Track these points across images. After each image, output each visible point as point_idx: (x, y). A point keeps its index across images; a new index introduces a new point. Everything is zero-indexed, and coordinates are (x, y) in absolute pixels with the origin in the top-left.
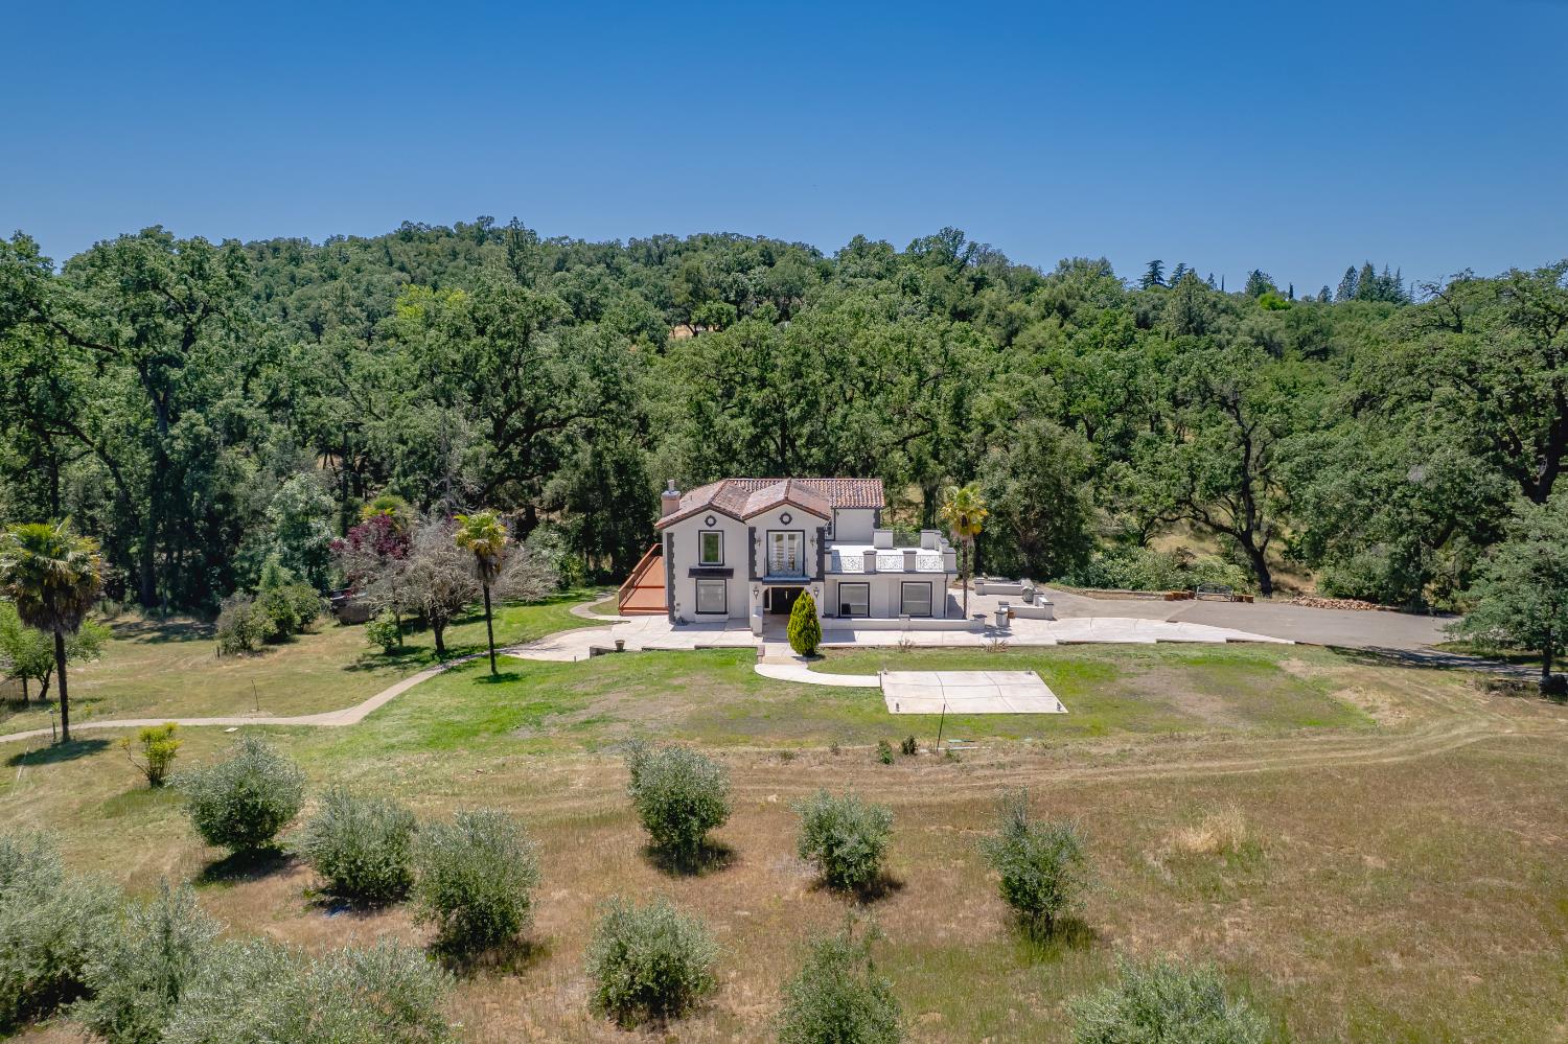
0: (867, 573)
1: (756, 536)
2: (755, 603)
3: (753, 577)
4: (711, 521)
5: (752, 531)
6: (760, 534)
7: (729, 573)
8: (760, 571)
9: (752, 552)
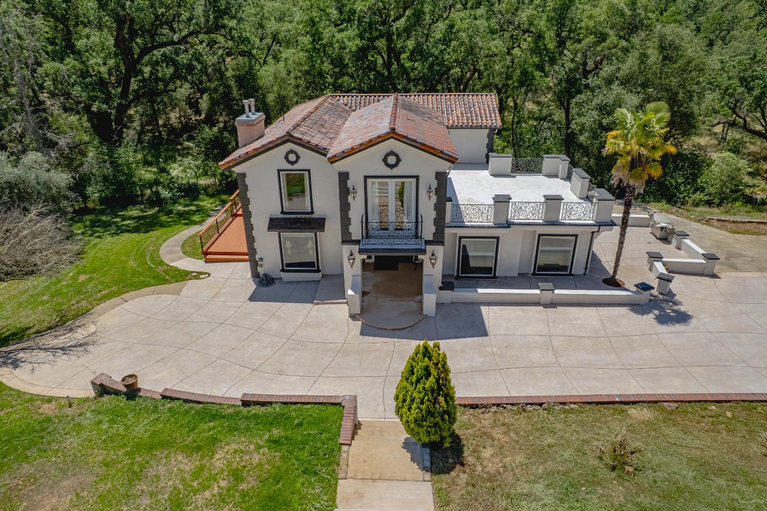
0: (498, 226)
1: (350, 184)
2: (352, 272)
3: (347, 239)
4: (292, 157)
5: (344, 177)
6: (356, 180)
7: (318, 224)
8: (356, 231)
9: (345, 207)
